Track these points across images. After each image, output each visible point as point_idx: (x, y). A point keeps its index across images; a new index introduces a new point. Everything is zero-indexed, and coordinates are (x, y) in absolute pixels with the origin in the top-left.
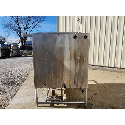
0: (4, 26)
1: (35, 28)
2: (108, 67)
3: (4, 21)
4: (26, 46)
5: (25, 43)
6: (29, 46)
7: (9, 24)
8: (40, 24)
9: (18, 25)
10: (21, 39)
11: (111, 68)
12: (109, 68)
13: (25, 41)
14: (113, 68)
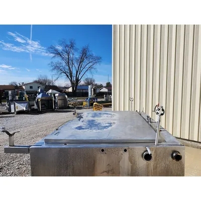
0: (52, 68)
1: (89, 71)
2: (188, 140)
3: (52, 62)
4: (77, 91)
5: (76, 88)
6: (81, 91)
7: (58, 65)
8: (95, 66)
9: (69, 67)
10: (72, 83)
11: (193, 143)
12: (190, 142)
13: (77, 86)
14: (196, 143)
